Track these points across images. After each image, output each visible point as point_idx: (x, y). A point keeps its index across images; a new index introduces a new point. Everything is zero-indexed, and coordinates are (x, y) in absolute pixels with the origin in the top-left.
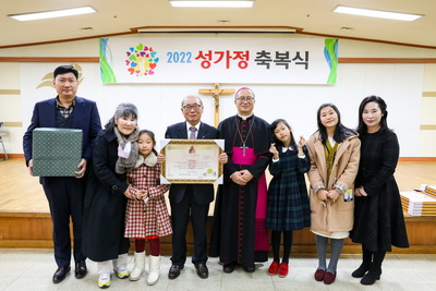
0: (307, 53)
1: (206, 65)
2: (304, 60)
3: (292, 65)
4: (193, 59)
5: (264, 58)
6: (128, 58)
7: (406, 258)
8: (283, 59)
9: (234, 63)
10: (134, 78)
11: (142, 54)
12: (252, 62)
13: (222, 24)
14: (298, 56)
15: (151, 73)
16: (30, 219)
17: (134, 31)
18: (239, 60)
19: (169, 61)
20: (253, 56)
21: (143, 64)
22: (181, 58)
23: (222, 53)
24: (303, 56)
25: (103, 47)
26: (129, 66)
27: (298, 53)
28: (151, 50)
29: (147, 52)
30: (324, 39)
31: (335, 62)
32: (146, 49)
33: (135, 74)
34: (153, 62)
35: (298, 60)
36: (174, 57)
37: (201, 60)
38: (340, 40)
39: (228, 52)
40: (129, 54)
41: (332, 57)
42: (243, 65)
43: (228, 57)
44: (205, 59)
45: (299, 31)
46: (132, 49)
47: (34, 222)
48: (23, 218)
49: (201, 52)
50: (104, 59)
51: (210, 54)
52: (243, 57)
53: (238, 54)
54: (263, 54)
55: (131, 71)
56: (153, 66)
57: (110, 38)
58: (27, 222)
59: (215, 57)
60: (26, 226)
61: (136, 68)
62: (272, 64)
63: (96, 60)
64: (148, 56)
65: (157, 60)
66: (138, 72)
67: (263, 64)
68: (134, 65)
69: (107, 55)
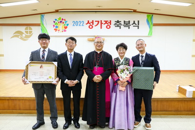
0: (138, 21)
1: (91, 27)
2: (137, 25)
3: (131, 27)
4: (85, 24)
5: (118, 24)
6: (54, 24)
7: (185, 117)
8: (127, 24)
9: (104, 26)
10: (57, 33)
11: (61, 22)
12: (112, 26)
13: (98, 8)
14: (134, 23)
15: (65, 31)
16: (8, 100)
17: (57, 11)
18: (106, 25)
19: (73, 25)
20: (113, 23)
21: (61, 27)
22: (79, 24)
23: (98, 22)
24: (136, 23)
25: (42, 19)
26: (55, 28)
27: (134, 21)
28: (65, 20)
29: (63, 21)
30: (146, 14)
31: (151, 26)
32: (63, 19)
33: (57, 31)
34: (66, 26)
35: (134, 25)
36: (76, 23)
37: (89, 25)
38: (154, 15)
39: (101, 21)
40: (54, 22)
41: (150, 23)
42: (108, 27)
43: (101, 23)
44: (91, 24)
45: (135, 11)
46: (56, 20)
47: (10, 101)
48: (5, 99)
49: (88, 21)
50: (43, 24)
51: (93, 22)
52: (108, 23)
53: (106, 22)
54: (118, 22)
55: (56, 30)
56: (66, 28)
57: (45, 14)
58: (7, 101)
59: (95, 23)
60: (6, 103)
61: (58, 29)
62: (122, 27)
63: (39, 25)
64: (63, 23)
65: (68, 25)
66: (59, 30)
67: (118, 26)
68: (57, 27)
69: (44, 23)
